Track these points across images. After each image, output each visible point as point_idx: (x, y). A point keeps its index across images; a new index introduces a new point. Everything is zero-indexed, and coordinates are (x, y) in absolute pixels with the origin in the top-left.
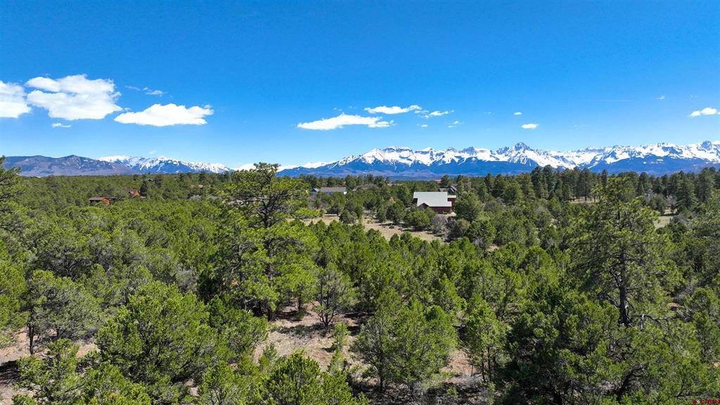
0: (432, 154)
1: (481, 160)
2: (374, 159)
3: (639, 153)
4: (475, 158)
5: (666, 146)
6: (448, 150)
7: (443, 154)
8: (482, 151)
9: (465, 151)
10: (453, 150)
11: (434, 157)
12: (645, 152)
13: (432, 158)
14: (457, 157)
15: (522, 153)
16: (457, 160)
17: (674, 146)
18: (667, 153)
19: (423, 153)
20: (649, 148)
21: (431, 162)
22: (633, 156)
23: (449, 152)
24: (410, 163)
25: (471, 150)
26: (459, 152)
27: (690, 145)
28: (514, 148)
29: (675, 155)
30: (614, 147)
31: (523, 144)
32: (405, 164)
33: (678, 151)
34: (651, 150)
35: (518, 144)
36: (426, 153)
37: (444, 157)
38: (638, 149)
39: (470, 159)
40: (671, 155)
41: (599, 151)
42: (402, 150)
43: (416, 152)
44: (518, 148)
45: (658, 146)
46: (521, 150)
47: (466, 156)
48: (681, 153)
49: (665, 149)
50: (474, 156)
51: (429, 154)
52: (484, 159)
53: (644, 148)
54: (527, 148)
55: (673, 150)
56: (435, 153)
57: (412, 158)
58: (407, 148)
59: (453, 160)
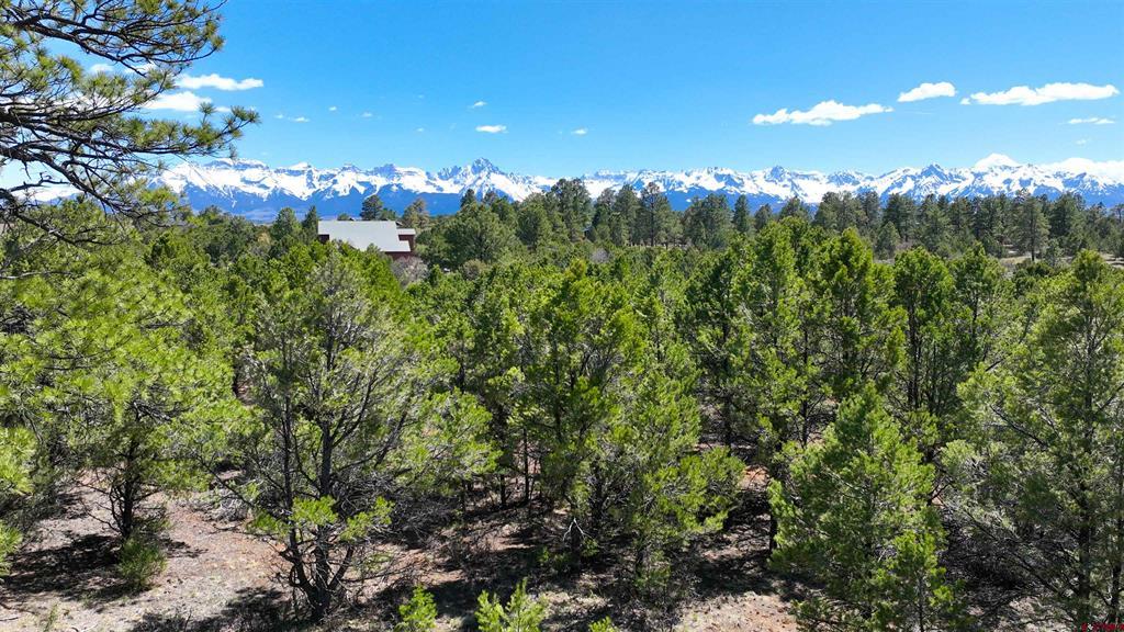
0: (310, 176)
1: (409, 191)
2: (185, 184)
3: (680, 184)
4: (397, 186)
5: (720, 173)
6: (344, 169)
7: (334, 176)
8: (410, 173)
9: (377, 171)
10: (354, 169)
11: (315, 182)
12: (688, 182)
13: (311, 185)
14: (361, 183)
15: (484, 178)
16: (361, 189)
17: (732, 173)
18: (721, 185)
19: (292, 173)
20: (695, 174)
21: (309, 192)
22: (671, 188)
23: (345, 173)
24: (265, 194)
25: (389, 171)
26: (367, 174)
27: (755, 173)
28: (469, 168)
29: (734, 188)
30: (640, 173)
31: (487, 161)
32: (254, 195)
33: (738, 182)
34: (698, 178)
35: (478, 162)
36: (297, 173)
37: (335, 182)
38: (679, 177)
39: (387, 188)
40: (728, 188)
41: (617, 178)
42: (245, 166)
43: (277, 171)
44: (477, 169)
45: (709, 173)
46: (484, 174)
47: (379, 182)
48: (742, 185)
49: (719, 178)
50: (395, 181)
51: (305, 176)
52: (414, 189)
53: (688, 175)
54: (495, 170)
55: (730, 180)
56: (316, 174)
57: (268, 182)
58: (259, 162)
59: (353, 190)
